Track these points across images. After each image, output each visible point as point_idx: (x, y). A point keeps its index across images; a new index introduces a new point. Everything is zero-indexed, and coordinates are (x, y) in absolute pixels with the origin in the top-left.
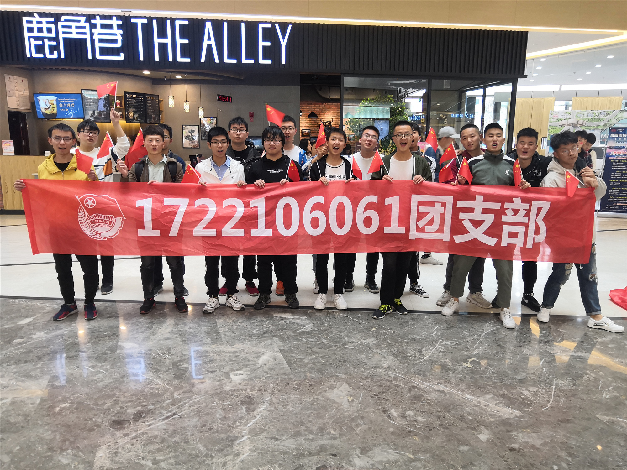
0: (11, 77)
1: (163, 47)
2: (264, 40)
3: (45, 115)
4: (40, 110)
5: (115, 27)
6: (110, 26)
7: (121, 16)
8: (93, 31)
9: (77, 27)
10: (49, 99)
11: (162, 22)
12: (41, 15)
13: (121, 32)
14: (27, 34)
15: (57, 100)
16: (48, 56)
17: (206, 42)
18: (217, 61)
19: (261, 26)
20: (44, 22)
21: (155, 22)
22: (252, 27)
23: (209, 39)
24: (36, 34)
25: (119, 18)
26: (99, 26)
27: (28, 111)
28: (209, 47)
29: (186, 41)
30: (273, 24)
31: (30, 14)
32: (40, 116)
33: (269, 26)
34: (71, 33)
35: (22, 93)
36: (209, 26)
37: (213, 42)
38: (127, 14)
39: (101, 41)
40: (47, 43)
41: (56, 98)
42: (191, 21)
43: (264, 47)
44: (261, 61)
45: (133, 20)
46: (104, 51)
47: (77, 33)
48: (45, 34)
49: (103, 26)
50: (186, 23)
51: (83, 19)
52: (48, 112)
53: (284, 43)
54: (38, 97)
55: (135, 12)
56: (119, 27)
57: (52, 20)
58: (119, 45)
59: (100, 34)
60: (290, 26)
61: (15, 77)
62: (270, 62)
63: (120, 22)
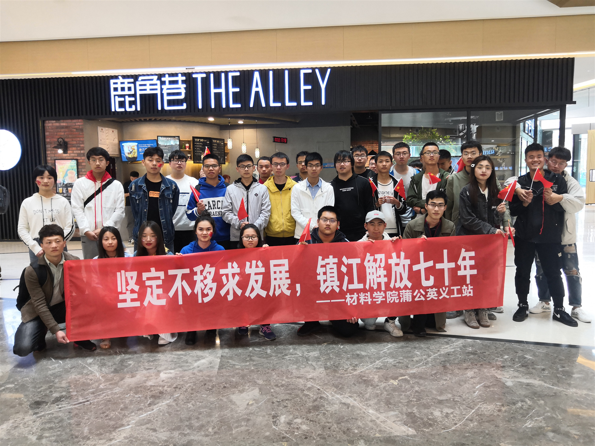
0: (104, 129)
1: (218, 96)
2: (305, 84)
3: (128, 158)
4: (125, 154)
5: (180, 82)
6: (176, 82)
7: (185, 73)
8: (163, 87)
9: (151, 85)
10: (132, 145)
11: (217, 75)
12: (124, 77)
13: (185, 86)
14: (113, 93)
15: (138, 146)
16: (128, 109)
17: (254, 89)
18: (264, 105)
19: (302, 72)
20: (126, 83)
21: (212, 75)
22: (294, 73)
23: (257, 86)
24: (120, 92)
25: (183, 74)
26: (167, 83)
27: (117, 156)
28: (257, 93)
29: (237, 90)
30: (313, 69)
31: (116, 77)
32: (124, 159)
33: (310, 71)
34: (145, 90)
35: (112, 141)
36: (257, 75)
37: (260, 89)
38: (190, 71)
39: (169, 94)
40: (128, 99)
41: (137, 144)
42: (242, 72)
43: (305, 91)
44: (303, 103)
45: (194, 76)
46: (170, 103)
47: (151, 90)
48: (126, 92)
49: (171, 82)
50: (238, 74)
51: (156, 78)
52: (130, 156)
53: (323, 86)
54: (123, 144)
55: (198, 69)
56: (183, 82)
57: (132, 80)
58: (182, 97)
59: (168, 89)
60: (329, 70)
61: (107, 129)
62: (311, 104)
63: (184, 78)
